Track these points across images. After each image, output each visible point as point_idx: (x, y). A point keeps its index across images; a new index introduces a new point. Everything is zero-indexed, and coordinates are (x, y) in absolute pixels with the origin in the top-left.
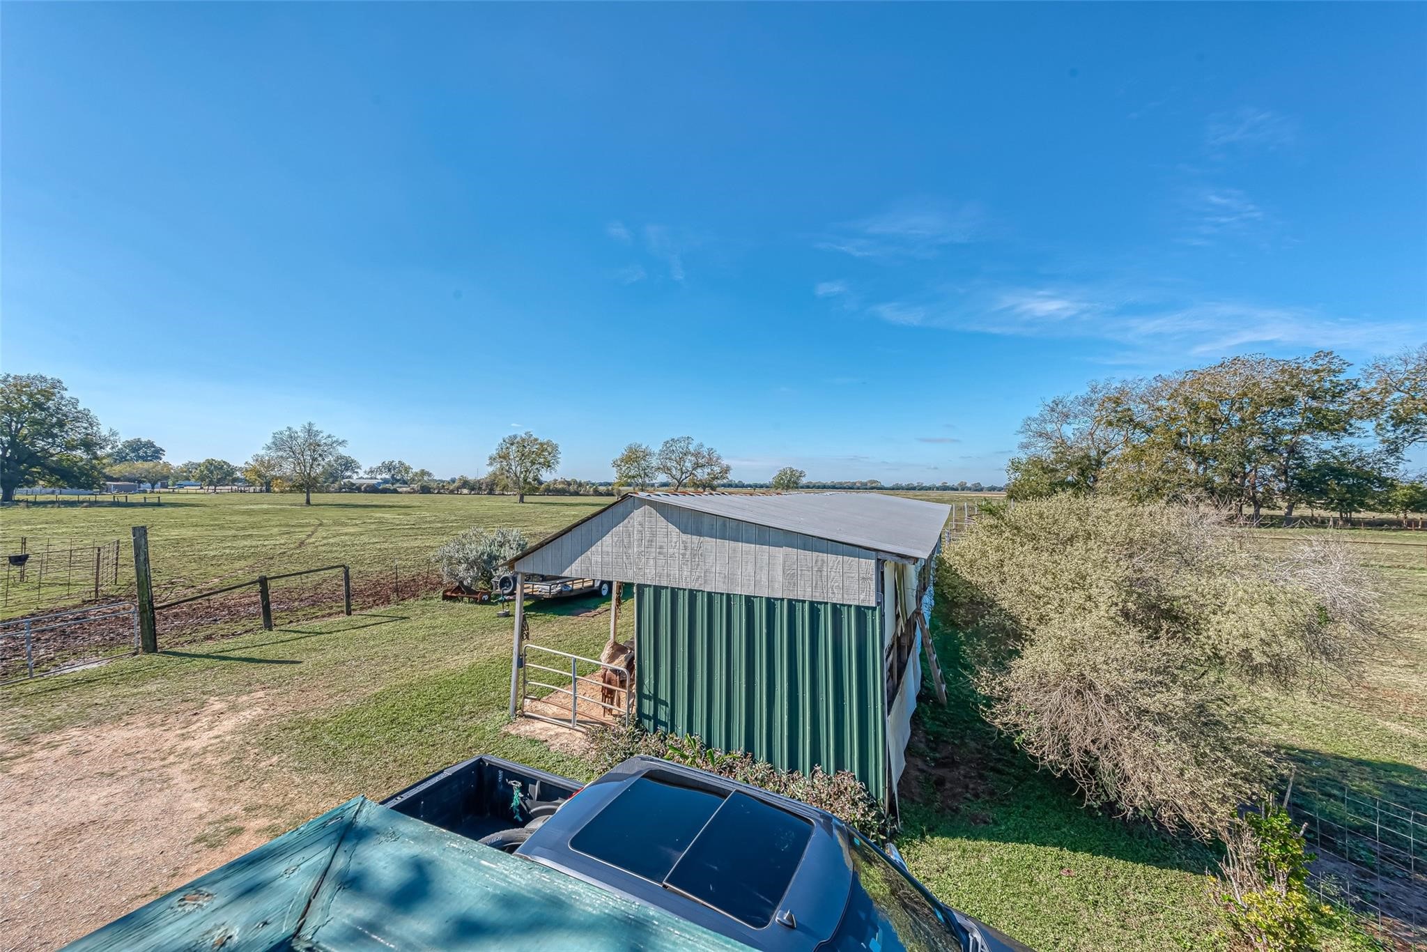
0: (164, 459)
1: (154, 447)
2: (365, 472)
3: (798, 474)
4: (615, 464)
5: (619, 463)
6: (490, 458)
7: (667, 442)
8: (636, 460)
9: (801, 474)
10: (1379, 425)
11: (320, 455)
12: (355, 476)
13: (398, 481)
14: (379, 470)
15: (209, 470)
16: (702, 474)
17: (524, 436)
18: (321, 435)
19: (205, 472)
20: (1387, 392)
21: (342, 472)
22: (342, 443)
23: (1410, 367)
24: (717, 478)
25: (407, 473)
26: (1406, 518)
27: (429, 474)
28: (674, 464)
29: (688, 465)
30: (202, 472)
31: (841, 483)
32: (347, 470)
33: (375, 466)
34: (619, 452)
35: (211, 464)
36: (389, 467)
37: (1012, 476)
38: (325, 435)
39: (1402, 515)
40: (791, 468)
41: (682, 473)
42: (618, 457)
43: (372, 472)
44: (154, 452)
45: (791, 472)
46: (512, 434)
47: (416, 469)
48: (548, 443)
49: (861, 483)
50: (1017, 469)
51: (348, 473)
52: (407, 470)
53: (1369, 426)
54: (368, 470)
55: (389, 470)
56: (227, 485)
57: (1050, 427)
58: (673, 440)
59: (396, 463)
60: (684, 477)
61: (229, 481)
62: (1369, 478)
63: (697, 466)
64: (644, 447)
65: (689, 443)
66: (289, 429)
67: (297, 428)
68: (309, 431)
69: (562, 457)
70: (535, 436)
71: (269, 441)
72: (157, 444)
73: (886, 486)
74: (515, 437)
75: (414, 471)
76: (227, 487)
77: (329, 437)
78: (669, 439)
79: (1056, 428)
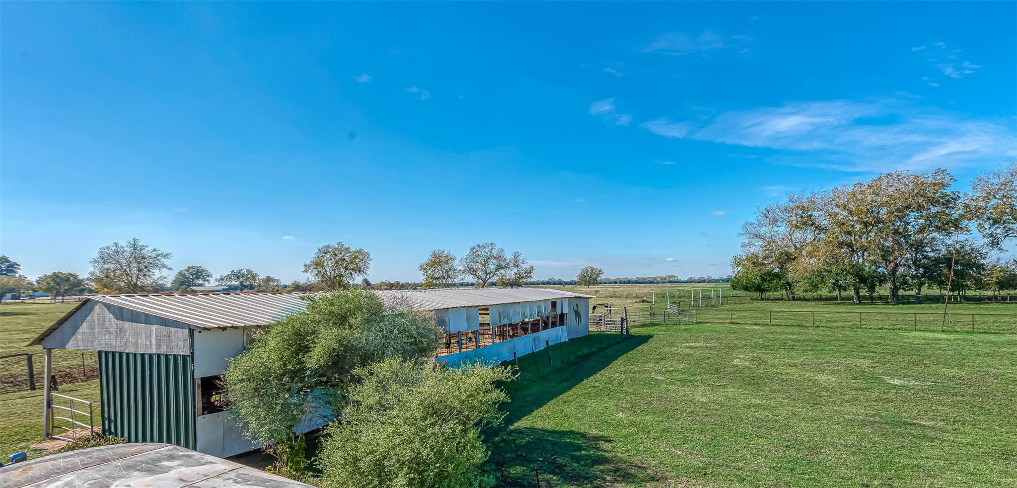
0: (20, 273)
1: (8, 261)
2: (216, 280)
3: (597, 272)
4: (422, 268)
5: (425, 267)
6: (306, 266)
7: (474, 248)
8: (440, 263)
9: (601, 272)
10: (980, 224)
11: (146, 267)
12: (207, 284)
13: (246, 287)
14: (229, 277)
15: (55, 282)
16: (511, 274)
17: (336, 246)
18: (147, 249)
19: (52, 284)
20: (987, 199)
21: (193, 280)
22: (166, 256)
23: (1002, 180)
24: (522, 277)
25: (254, 279)
26: (999, 294)
27: (273, 280)
28: (479, 266)
29: (492, 267)
30: (48, 283)
31: (644, 279)
32: (198, 279)
33: (225, 274)
34: (426, 258)
35: (58, 277)
36: (238, 275)
37: (735, 269)
38: (151, 248)
39: (997, 293)
40: (591, 267)
41: (487, 274)
42: (424, 262)
43: (221, 279)
44: (8, 266)
45: (592, 270)
46: (326, 244)
47: (262, 276)
48: (360, 251)
49: (661, 278)
50: (738, 265)
51: (200, 282)
52: (254, 277)
53: (973, 225)
54: (218, 278)
55: (238, 278)
56: (74, 295)
57: (763, 230)
58: (478, 246)
59: (244, 271)
60: (488, 277)
61: (76, 291)
62: (969, 265)
63: (499, 267)
64: (446, 253)
65: (492, 248)
66: (116, 244)
67: (123, 243)
68: (134, 246)
69: (372, 264)
70: (346, 246)
71: (96, 255)
72: (12, 259)
73: (683, 280)
74: (328, 247)
75: (260, 278)
76: (74, 297)
77: (155, 250)
78: (475, 245)
79: (767, 230)
